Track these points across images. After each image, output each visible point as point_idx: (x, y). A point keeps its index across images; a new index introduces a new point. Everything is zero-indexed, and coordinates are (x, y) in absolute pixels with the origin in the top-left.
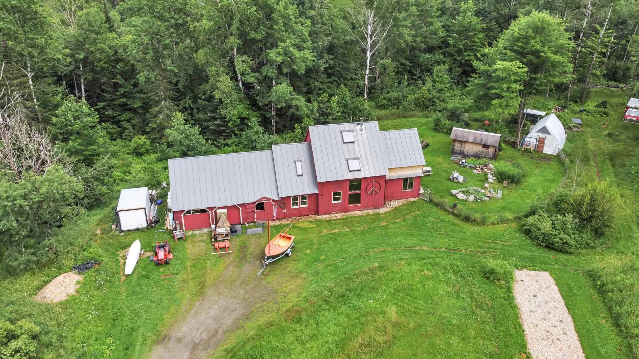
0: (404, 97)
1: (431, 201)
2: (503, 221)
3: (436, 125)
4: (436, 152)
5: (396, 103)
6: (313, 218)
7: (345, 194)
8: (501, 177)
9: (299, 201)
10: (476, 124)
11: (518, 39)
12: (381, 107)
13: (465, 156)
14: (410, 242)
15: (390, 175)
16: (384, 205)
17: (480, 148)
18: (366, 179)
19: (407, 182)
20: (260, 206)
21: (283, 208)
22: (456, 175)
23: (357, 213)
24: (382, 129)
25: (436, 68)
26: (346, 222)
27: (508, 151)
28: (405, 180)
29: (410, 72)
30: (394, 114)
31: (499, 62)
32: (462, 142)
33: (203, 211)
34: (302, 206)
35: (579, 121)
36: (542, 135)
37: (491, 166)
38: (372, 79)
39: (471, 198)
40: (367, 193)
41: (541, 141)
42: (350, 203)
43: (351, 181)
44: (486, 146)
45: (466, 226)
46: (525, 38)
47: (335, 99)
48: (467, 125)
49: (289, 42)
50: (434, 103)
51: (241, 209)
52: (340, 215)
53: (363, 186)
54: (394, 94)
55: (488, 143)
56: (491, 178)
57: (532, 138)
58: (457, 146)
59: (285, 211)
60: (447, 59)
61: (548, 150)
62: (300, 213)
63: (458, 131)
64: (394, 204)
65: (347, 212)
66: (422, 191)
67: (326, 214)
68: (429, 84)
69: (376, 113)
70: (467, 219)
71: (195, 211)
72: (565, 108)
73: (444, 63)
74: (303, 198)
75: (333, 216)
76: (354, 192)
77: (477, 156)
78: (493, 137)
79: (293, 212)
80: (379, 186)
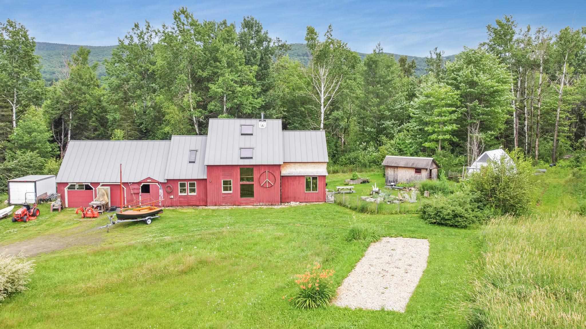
1: (335, 202)
6: (202, 208)
7: (236, 184)
9: (188, 187)
16: (281, 202)
17: (412, 172)
18: (259, 168)
19: (310, 181)
20: (146, 189)
21: (170, 193)
28: (308, 178)
32: (395, 169)
33: (88, 188)
34: (189, 194)
40: (260, 184)
42: (242, 195)
43: (241, 169)
44: (418, 171)
51: (125, 189)
52: (231, 208)
53: (256, 176)
55: (419, 166)
58: (391, 174)
59: (172, 197)
62: (188, 203)
63: (391, 158)
64: (294, 204)
65: (238, 205)
67: (216, 205)
71: (79, 187)
74: (192, 183)
76: (245, 182)
78: (425, 161)
79: (181, 199)
80: (273, 178)
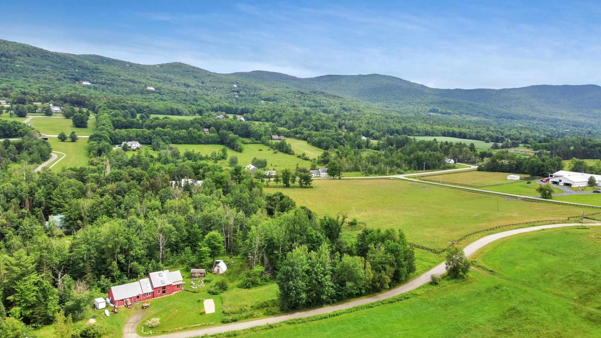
0: (175, 260)
1: (185, 290)
2: (204, 291)
3: (187, 269)
4: (187, 278)
5: (172, 263)
6: (153, 299)
7: (161, 291)
8: (205, 281)
10: (201, 267)
11: (208, 240)
12: (166, 265)
13: (196, 277)
14: (180, 299)
15: (173, 284)
16: (172, 293)
17: (200, 274)
18: (167, 286)
19: (178, 286)
20: (138, 297)
21: (144, 297)
22: (192, 283)
23: (165, 296)
24: (170, 272)
25: (186, 248)
26: (162, 298)
27: (209, 274)
28: (177, 285)
29: (176, 250)
30: (172, 267)
31: (203, 248)
32: (194, 273)
33: (123, 300)
34: (149, 296)
35: (234, 262)
36: (218, 268)
37: (203, 279)
38: (162, 256)
39: (196, 288)
40: (167, 290)
41: (218, 270)
42: (163, 293)
43: (163, 287)
44: (201, 273)
45: (195, 294)
46: (209, 240)
47: (150, 264)
48: (198, 268)
49: (137, 248)
50: (186, 262)
51: (133, 298)
52: (160, 297)
53: (166, 288)
54: (171, 260)
56: (202, 282)
57: (216, 269)
58: (193, 275)
60: (190, 244)
61: (221, 272)
62: (149, 298)
63: (193, 270)
64: (175, 292)
65: (162, 296)
66: (183, 288)
67: (156, 297)
68: (184, 255)
69: (165, 267)
70: (195, 292)
71: (120, 300)
72: (231, 258)
73: (188, 246)
74: (150, 293)
75: (158, 298)
76: (163, 290)
77: (199, 277)
78: (203, 271)
79: (147, 298)
80: (170, 288)
